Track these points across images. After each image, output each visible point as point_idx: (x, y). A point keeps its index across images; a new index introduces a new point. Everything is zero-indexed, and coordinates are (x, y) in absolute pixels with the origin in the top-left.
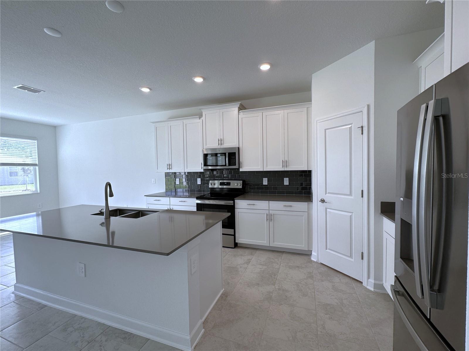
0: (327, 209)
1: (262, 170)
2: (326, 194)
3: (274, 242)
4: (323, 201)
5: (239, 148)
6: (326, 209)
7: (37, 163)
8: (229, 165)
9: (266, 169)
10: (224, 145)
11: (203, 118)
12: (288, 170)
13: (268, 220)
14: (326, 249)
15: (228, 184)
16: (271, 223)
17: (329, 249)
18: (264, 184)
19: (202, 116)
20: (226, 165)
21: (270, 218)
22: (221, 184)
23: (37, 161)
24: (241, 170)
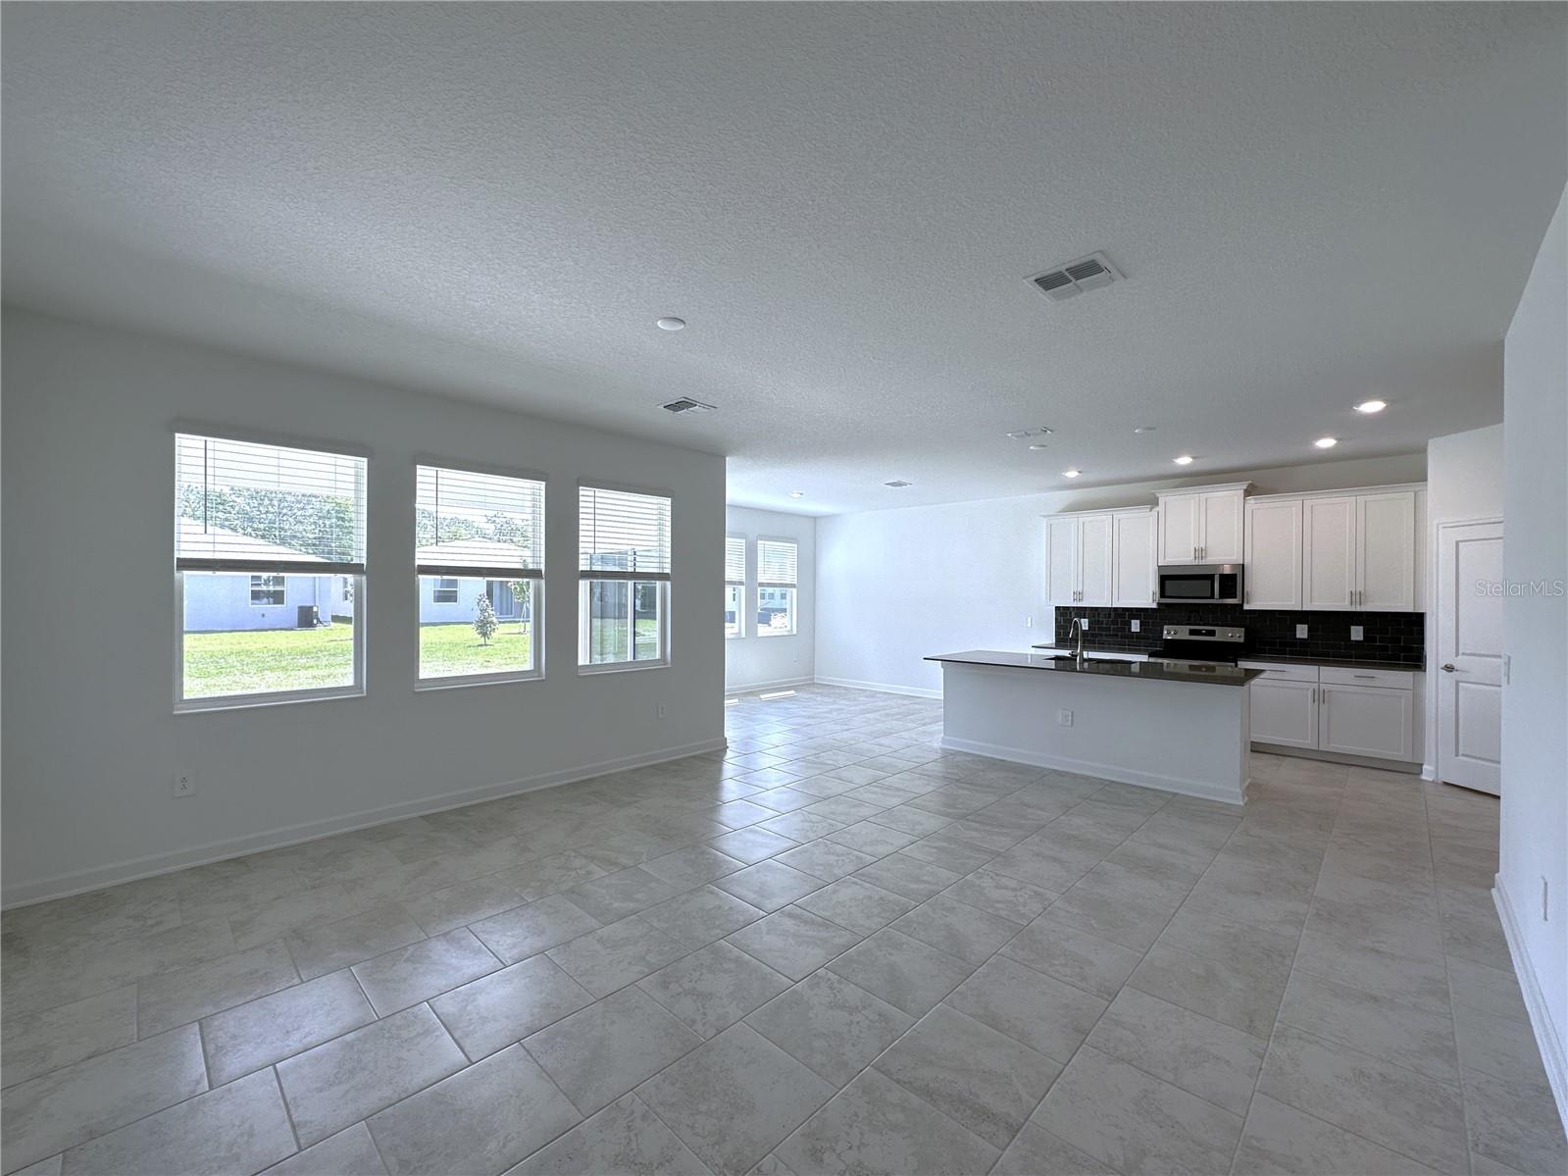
0: (1461, 684)
1: (1300, 609)
2: (1457, 655)
3: (1329, 743)
4: (1449, 668)
5: (1243, 565)
6: (1457, 682)
7: (795, 583)
8: (1222, 596)
9: (1307, 608)
10: (1208, 559)
11: (1160, 508)
12: (1363, 610)
13: (1316, 703)
14: (1457, 755)
15: (1212, 633)
16: (1324, 708)
17: (1463, 755)
18: (1298, 636)
19: (1157, 504)
20: (1212, 597)
21: (1320, 697)
22: (1192, 632)
23: (796, 580)
24: (1246, 607)
